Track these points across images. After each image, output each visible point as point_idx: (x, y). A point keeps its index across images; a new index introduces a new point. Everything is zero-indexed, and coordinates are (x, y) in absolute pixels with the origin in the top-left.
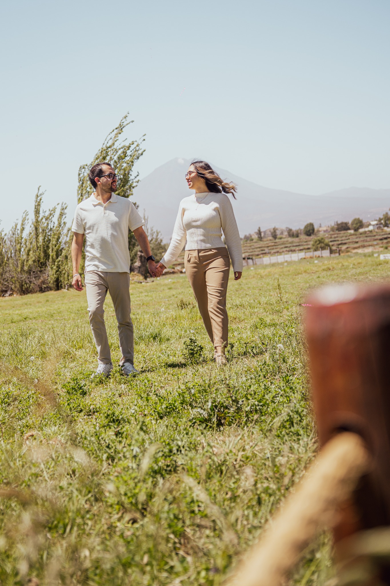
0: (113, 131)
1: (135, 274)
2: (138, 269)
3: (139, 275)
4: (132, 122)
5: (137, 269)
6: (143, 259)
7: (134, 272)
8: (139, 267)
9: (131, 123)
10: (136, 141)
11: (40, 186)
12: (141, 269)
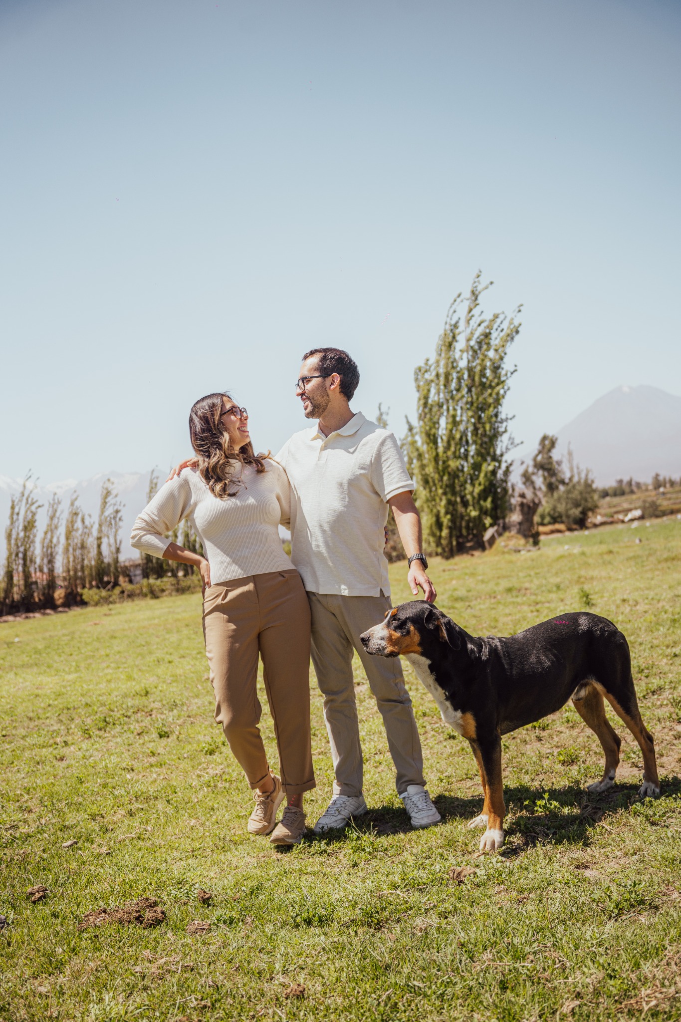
0: (455, 301)
1: (512, 536)
2: (518, 527)
3: (519, 536)
4: (492, 283)
5: (514, 526)
6: (526, 509)
7: (510, 532)
8: (520, 524)
9: (490, 286)
10: (503, 313)
11: (380, 404)
12: (522, 527)
